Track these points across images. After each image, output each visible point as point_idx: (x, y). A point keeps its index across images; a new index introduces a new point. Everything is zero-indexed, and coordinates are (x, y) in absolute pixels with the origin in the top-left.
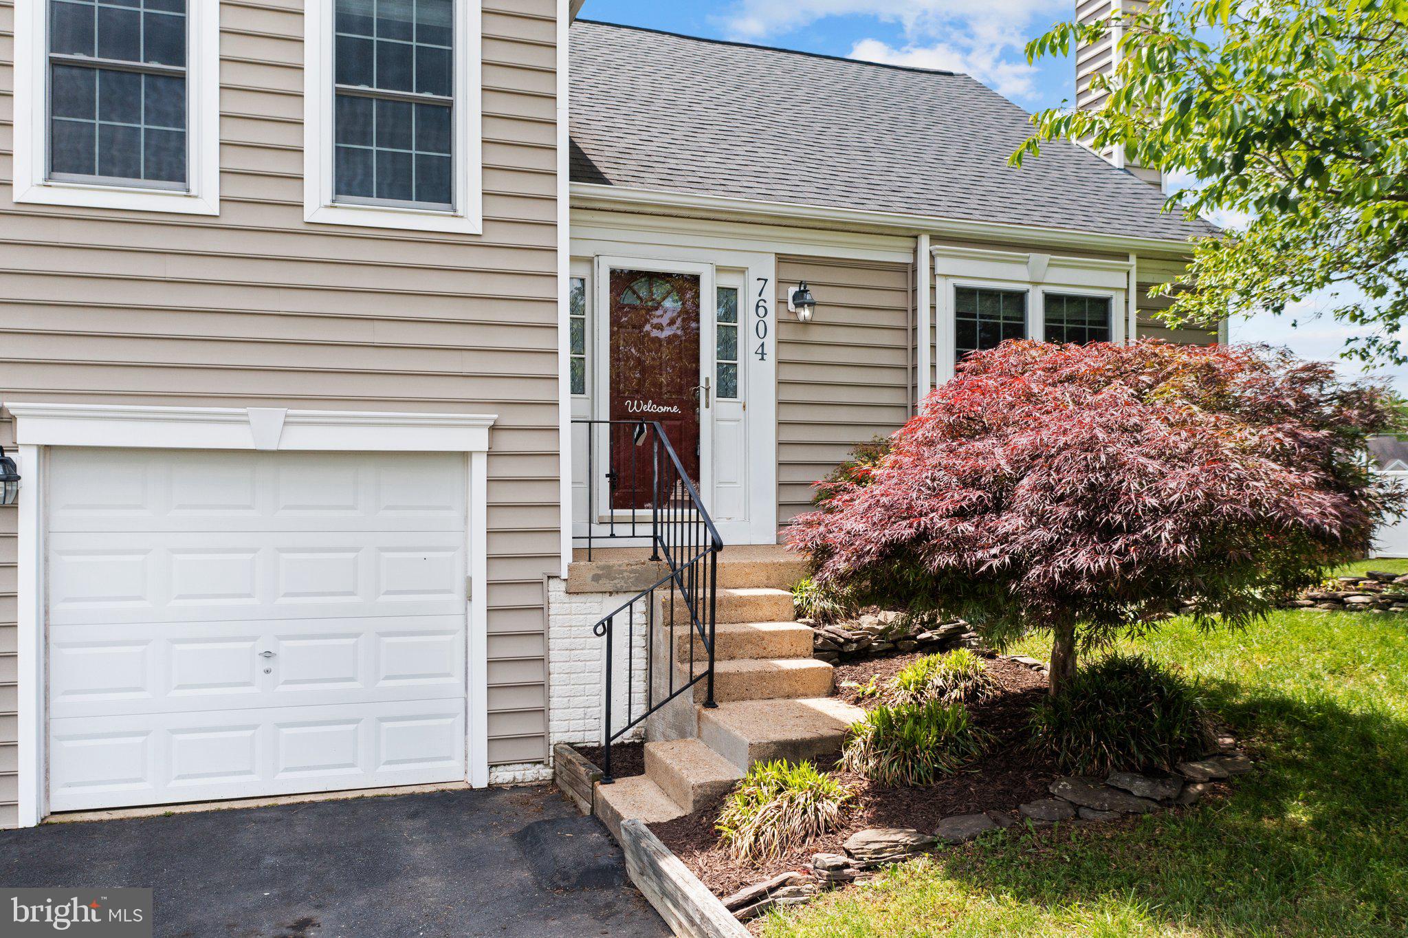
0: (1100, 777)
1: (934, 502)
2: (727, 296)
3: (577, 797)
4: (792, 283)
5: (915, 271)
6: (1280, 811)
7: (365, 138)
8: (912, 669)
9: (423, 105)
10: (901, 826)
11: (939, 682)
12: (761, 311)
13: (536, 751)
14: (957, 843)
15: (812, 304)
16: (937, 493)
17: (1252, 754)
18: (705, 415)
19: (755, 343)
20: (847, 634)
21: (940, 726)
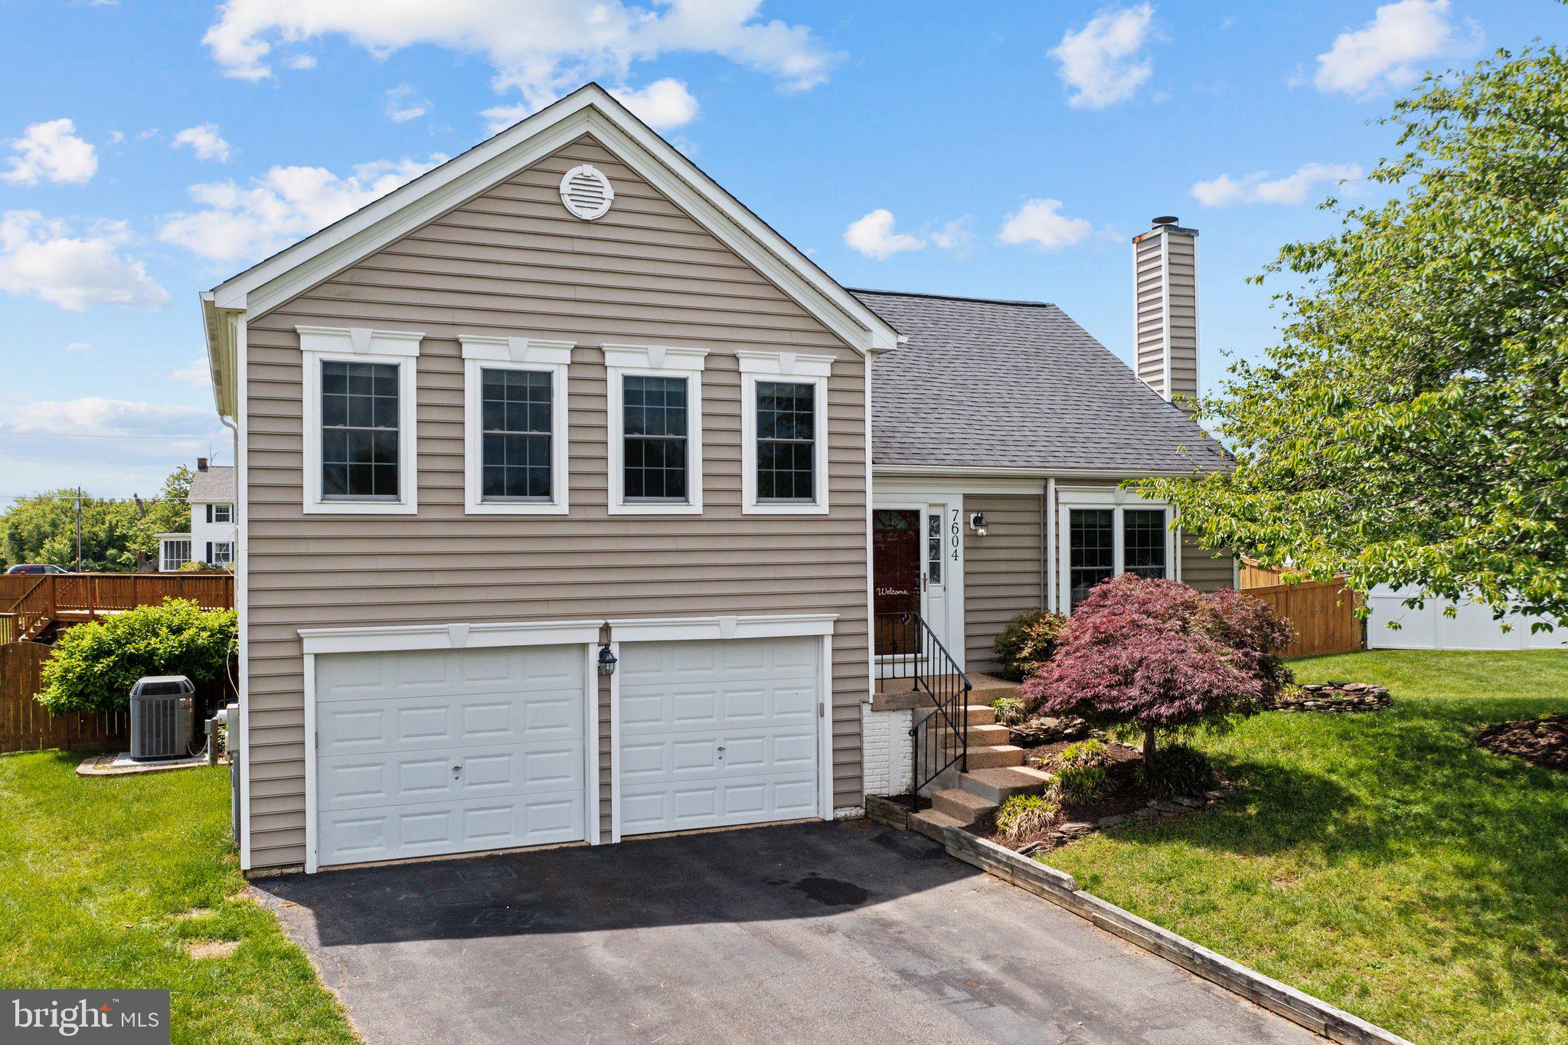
0: (1169, 798)
1: (1099, 680)
2: (934, 519)
3: (892, 823)
4: (973, 511)
5: (1045, 500)
6: (1245, 810)
7: (770, 467)
8: (1069, 750)
9: (798, 446)
10: (1083, 821)
11: (1084, 757)
12: (955, 530)
13: (856, 800)
14: (1109, 827)
15: (985, 526)
16: (1100, 676)
17: (1236, 788)
18: (924, 596)
19: (951, 550)
20: (1027, 731)
21: (1093, 778)
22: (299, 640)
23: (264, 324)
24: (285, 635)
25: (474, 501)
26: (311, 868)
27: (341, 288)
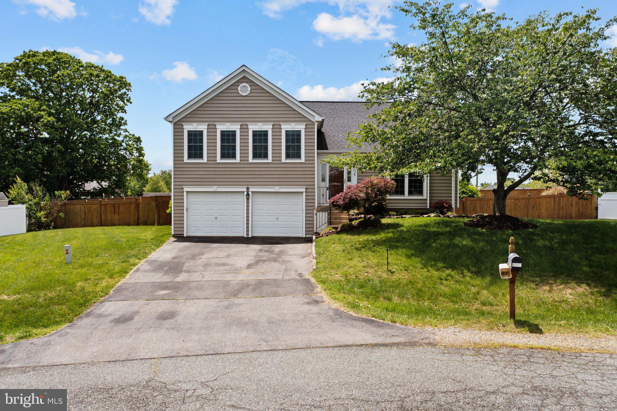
7: (290, 151)
9: (297, 145)
13: (312, 233)
18: (345, 184)
19: (353, 173)
22: (183, 188)
23: (177, 123)
24: (180, 187)
25: (219, 160)
26: (185, 235)
27: (192, 115)
